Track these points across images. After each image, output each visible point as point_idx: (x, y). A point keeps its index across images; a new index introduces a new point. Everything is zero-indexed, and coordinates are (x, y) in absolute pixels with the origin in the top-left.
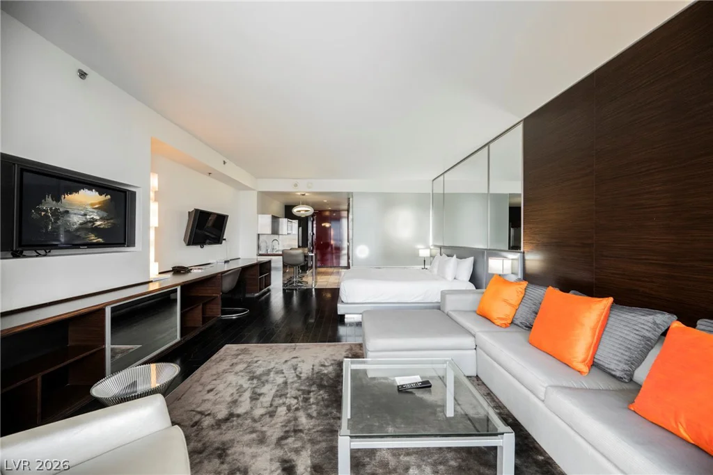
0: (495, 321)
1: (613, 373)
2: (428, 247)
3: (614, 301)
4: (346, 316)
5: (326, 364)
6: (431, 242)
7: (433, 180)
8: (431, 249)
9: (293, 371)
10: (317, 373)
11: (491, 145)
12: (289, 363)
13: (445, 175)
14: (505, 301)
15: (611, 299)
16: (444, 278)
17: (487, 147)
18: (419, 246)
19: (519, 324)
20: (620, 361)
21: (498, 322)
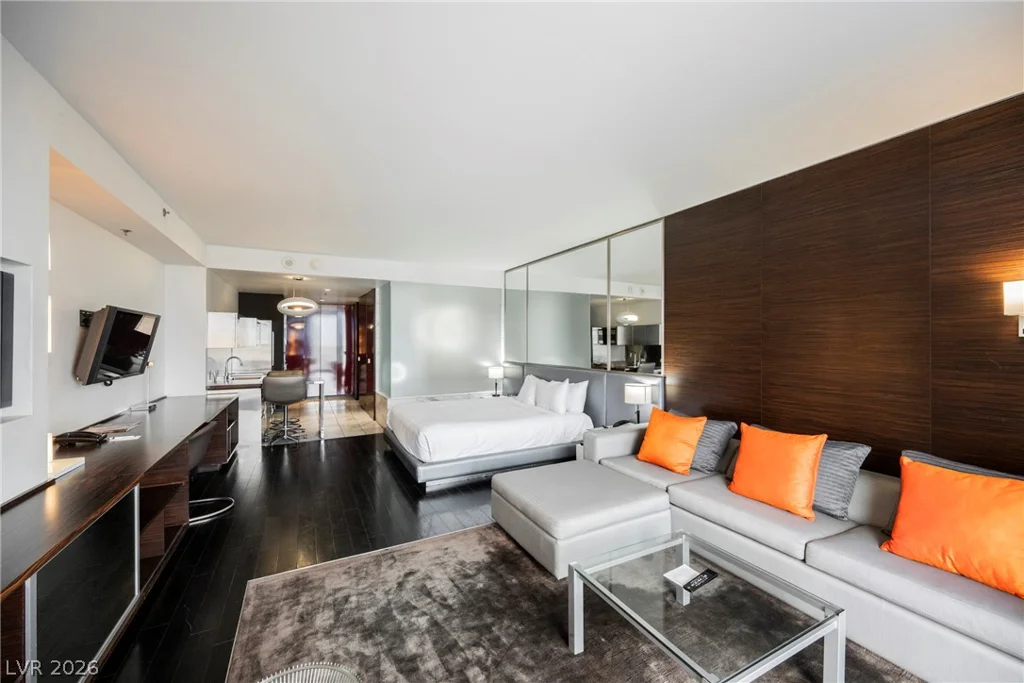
0: (675, 468)
1: (834, 513)
2: (499, 365)
3: (828, 439)
4: (428, 484)
5: (471, 572)
6: (502, 357)
7: (507, 271)
8: (504, 367)
9: (429, 600)
10: (470, 591)
11: (612, 240)
12: (409, 586)
13: (530, 267)
14: (685, 442)
15: (826, 436)
16: (552, 409)
17: (606, 242)
18: (486, 364)
19: (698, 467)
20: (837, 500)
21: (680, 469)
